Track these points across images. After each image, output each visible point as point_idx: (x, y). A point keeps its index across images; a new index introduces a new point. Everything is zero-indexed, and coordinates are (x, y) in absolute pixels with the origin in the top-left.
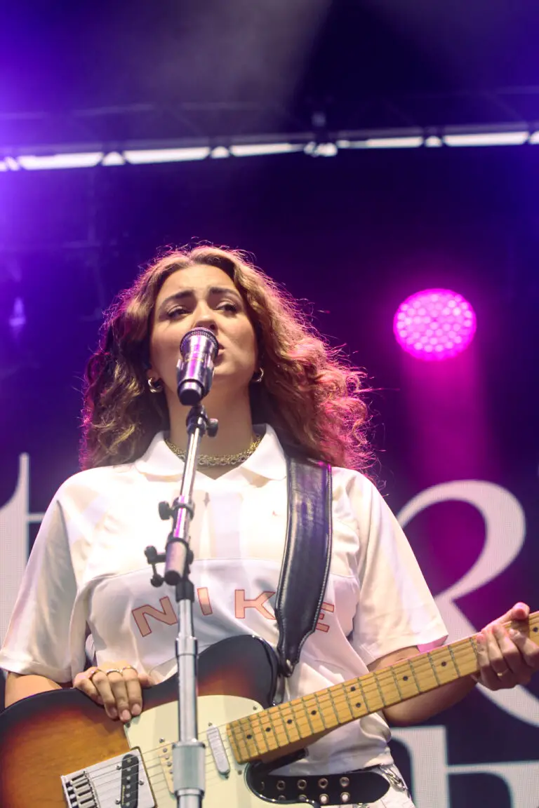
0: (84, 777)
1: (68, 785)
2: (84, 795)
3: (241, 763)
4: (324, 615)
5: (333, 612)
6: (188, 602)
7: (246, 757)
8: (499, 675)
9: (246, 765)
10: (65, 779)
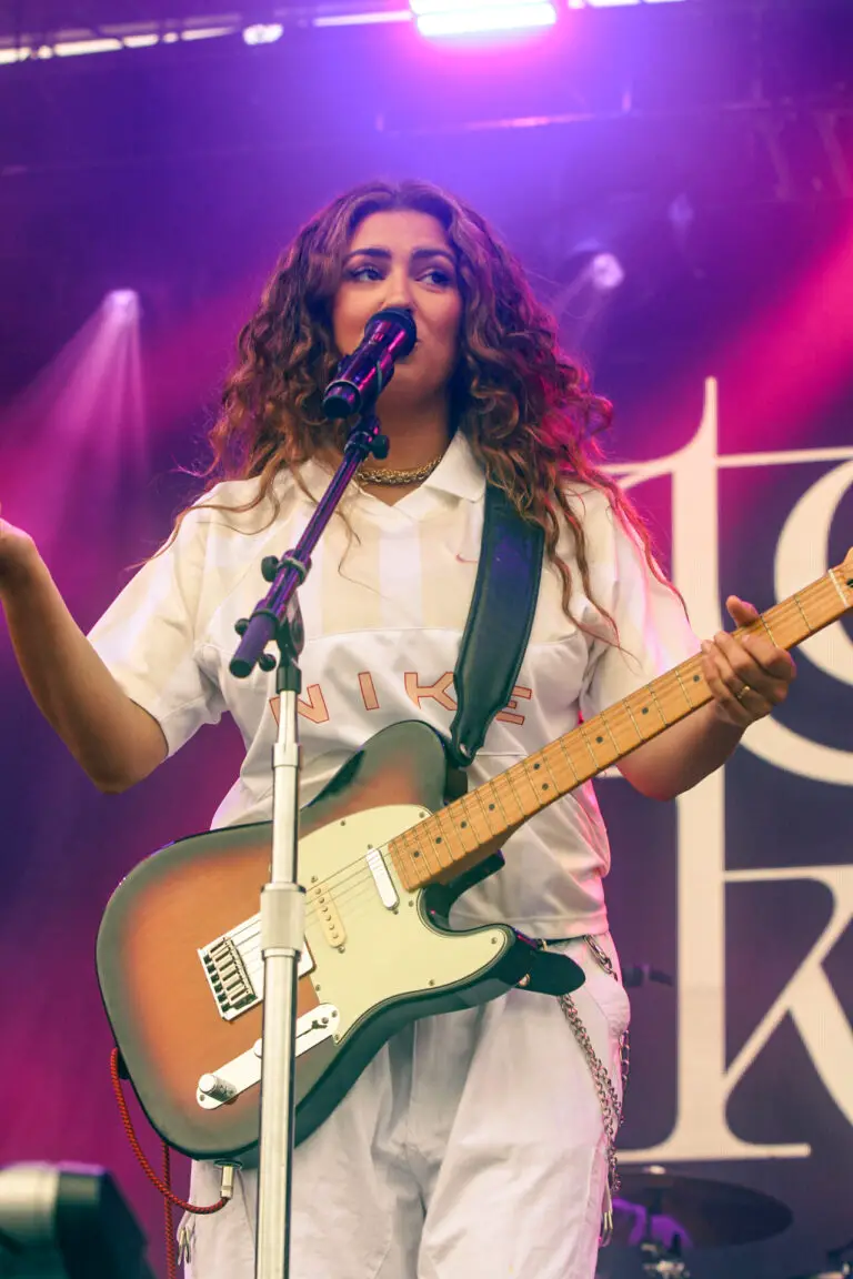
0: (224, 946)
1: (207, 959)
2: (226, 969)
3: (412, 890)
4: (516, 703)
5: (529, 698)
6: (292, 694)
7: (416, 882)
8: (747, 688)
9: (417, 892)
10: (202, 953)
